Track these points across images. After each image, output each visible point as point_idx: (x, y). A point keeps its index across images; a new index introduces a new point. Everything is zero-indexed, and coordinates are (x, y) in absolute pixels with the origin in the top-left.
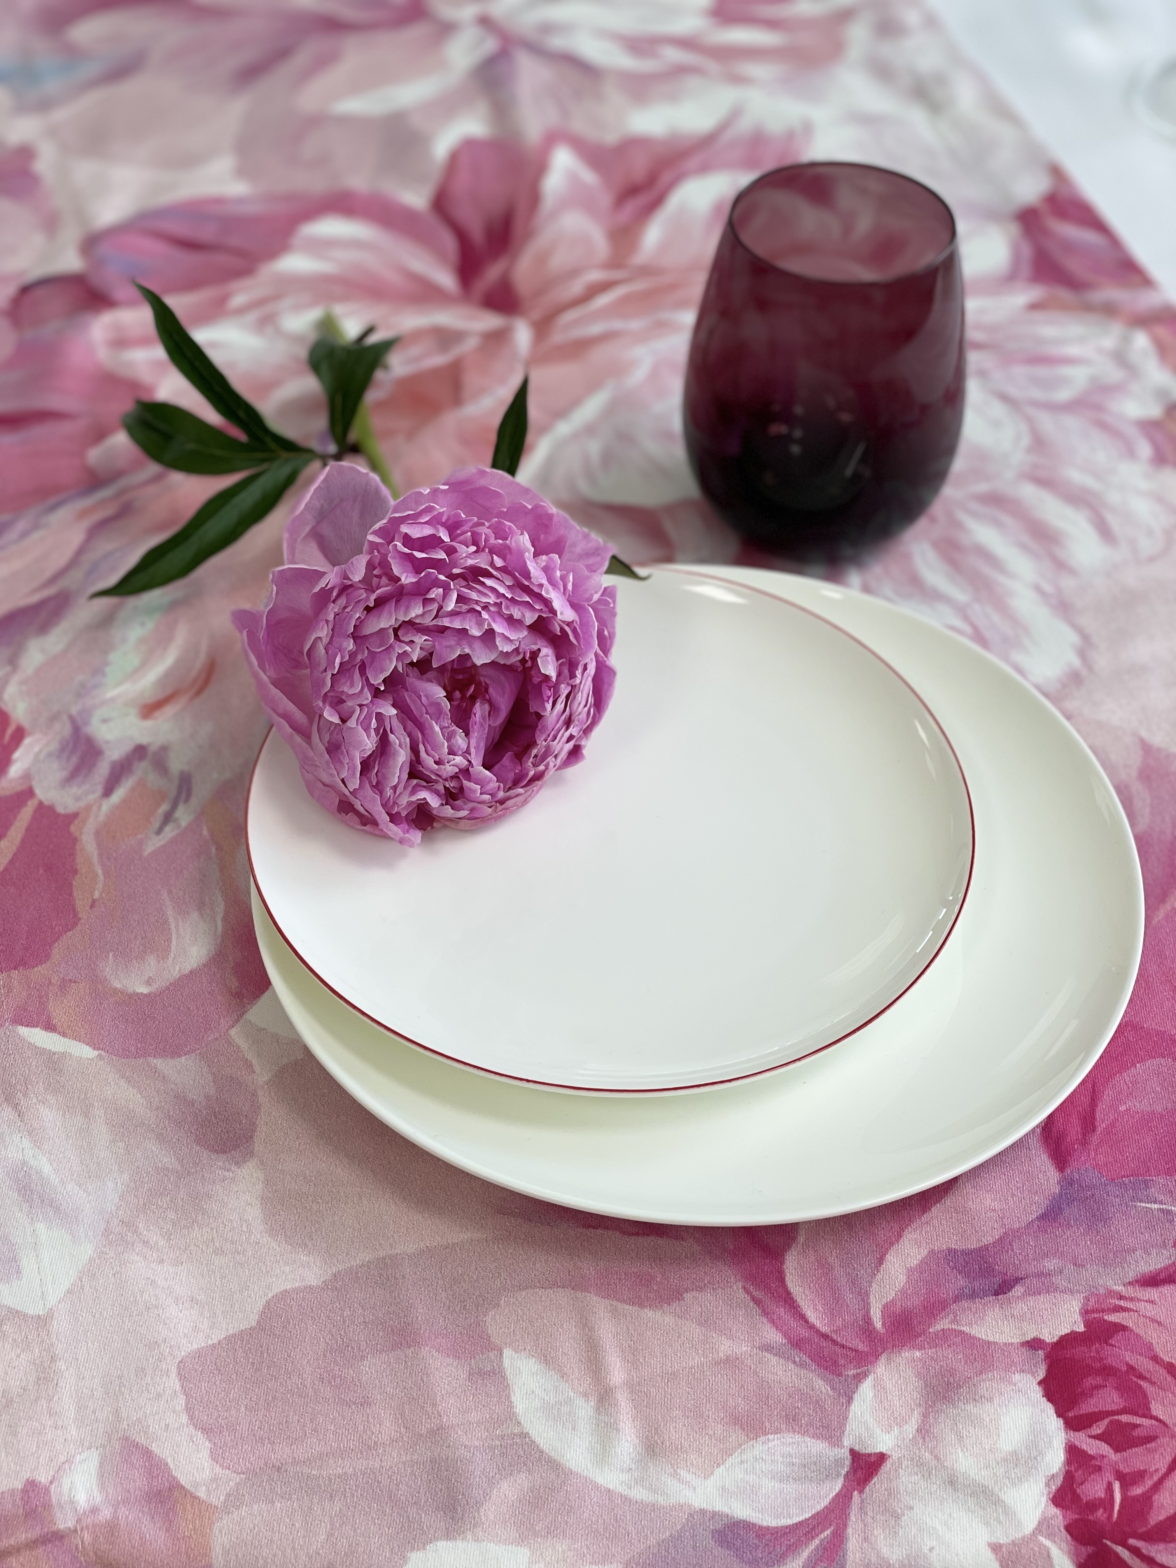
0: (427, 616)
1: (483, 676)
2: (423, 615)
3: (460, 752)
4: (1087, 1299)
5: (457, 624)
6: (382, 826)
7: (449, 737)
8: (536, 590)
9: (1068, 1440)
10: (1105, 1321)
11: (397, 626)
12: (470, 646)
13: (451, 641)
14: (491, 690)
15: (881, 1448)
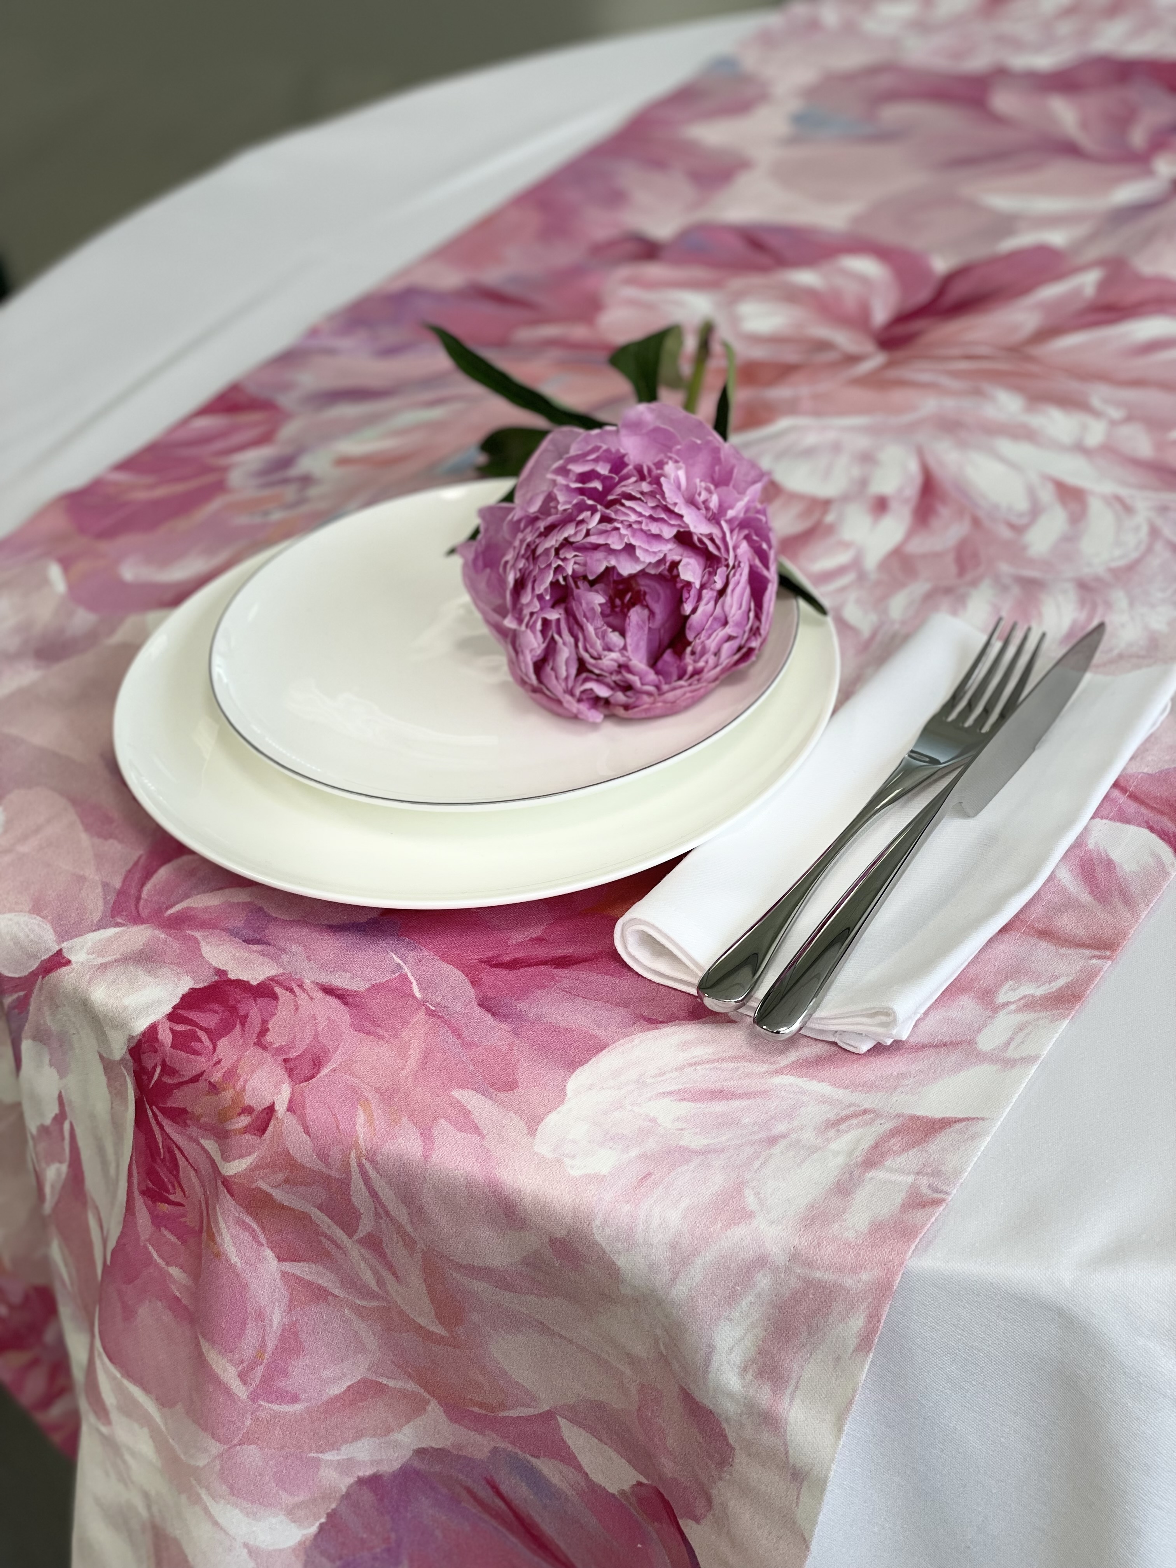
0: (578, 535)
1: (643, 585)
2: (576, 534)
3: (617, 649)
4: (283, 974)
5: (601, 540)
6: (566, 705)
7: (603, 636)
8: (671, 507)
9: (158, 1022)
10: (273, 989)
11: (557, 546)
12: (618, 561)
13: (599, 555)
14: (648, 597)
15: (72, 958)
